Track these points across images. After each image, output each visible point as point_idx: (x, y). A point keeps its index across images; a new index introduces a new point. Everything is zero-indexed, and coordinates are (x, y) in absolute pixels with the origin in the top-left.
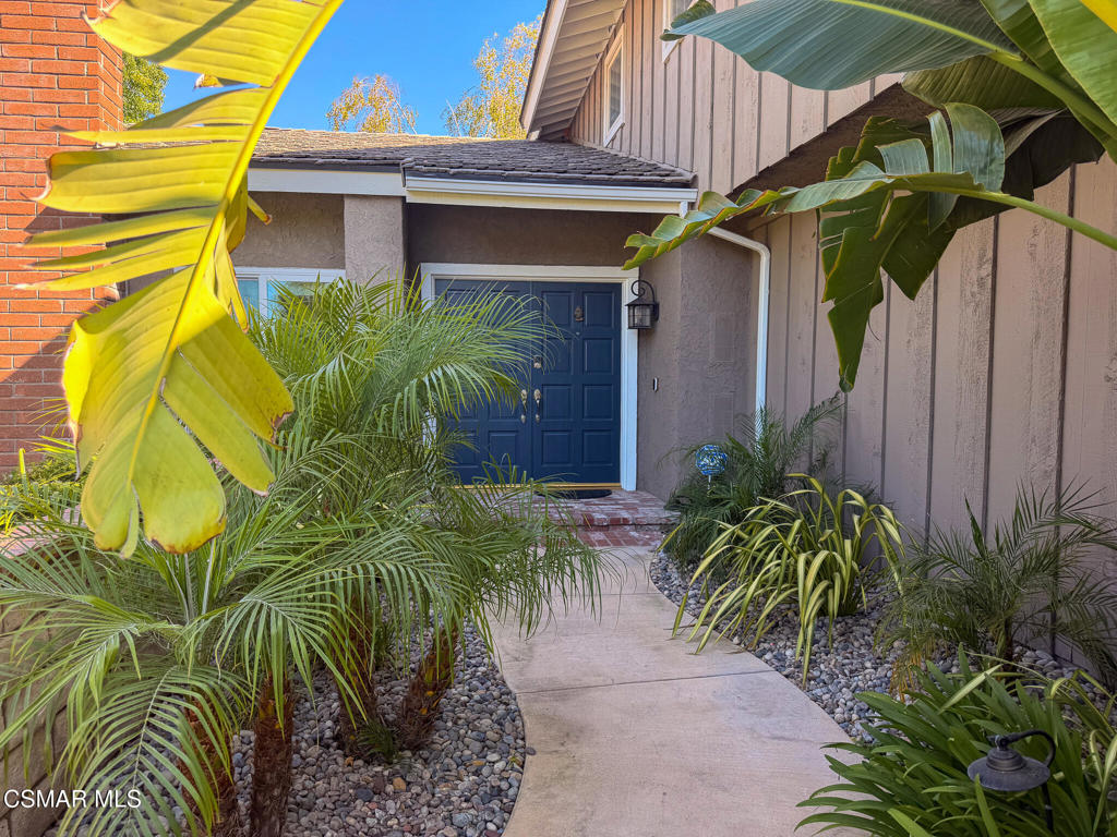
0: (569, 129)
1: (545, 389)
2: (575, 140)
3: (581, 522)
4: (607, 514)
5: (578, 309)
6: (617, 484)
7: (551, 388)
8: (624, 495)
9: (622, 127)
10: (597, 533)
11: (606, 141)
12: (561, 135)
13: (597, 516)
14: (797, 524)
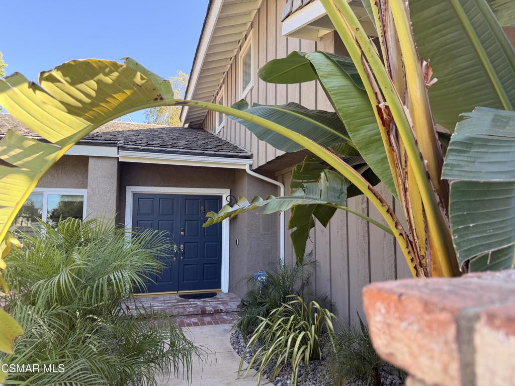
0: (203, 123)
1: (186, 244)
2: (205, 129)
3: (200, 312)
4: (213, 308)
5: (202, 207)
6: (220, 290)
7: (188, 244)
8: (223, 296)
9: (224, 127)
10: (208, 318)
11: (217, 132)
12: (198, 126)
13: (208, 309)
14: (292, 317)
